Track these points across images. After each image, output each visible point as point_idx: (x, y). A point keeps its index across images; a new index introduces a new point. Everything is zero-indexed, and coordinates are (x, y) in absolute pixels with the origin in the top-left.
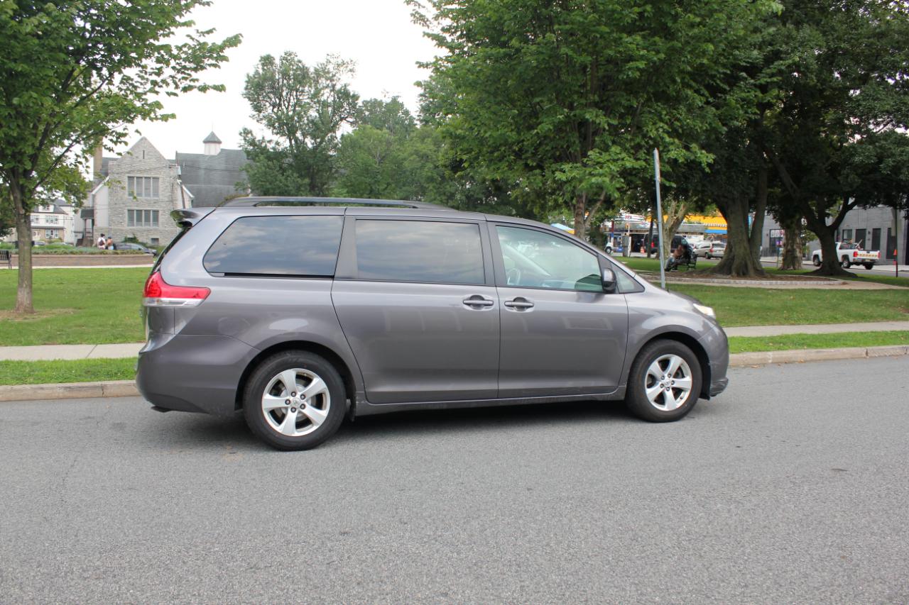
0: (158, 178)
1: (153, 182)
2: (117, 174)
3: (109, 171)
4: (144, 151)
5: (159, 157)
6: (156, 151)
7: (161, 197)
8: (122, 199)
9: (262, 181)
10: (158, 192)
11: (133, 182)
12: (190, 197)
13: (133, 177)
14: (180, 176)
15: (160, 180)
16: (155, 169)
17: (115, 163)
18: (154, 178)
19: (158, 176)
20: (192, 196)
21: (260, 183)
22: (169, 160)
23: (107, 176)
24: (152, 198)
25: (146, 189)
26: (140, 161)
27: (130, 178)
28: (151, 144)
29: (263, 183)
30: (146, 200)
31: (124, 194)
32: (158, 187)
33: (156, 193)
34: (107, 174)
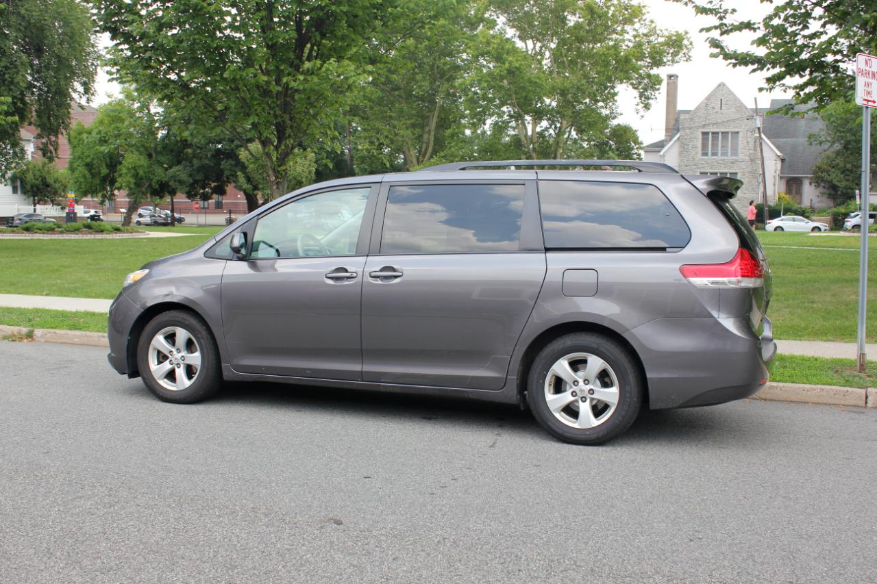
0: (738, 133)
1: (732, 138)
2: (690, 129)
3: (680, 127)
4: (721, 100)
5: (740, 106)
6: (737, 99)
7: (741, 156)
8: (694, 160)
9: (841, 132)
10: (737, 150)
11: (708, 138)
12: (777, 155)
13: (708, 133)
14: (759, 128)
15: (741, 135)
16: (734, 120)
17: (687, 116)
18: (732, 133)
19: (737, 130)
20: (779, 154)
21: (838, 134)
22: (751, 109)
23: (677, 134)
24: (730, 157)
25: (722, 147)
26: (717, 112)
27: (705, 134)
28: (730, 91)
29: (842, 134)
30: (722, 160)
31: (696, 153)
32: (737, 143)
33: (735, 151)
34: (678, 131)
